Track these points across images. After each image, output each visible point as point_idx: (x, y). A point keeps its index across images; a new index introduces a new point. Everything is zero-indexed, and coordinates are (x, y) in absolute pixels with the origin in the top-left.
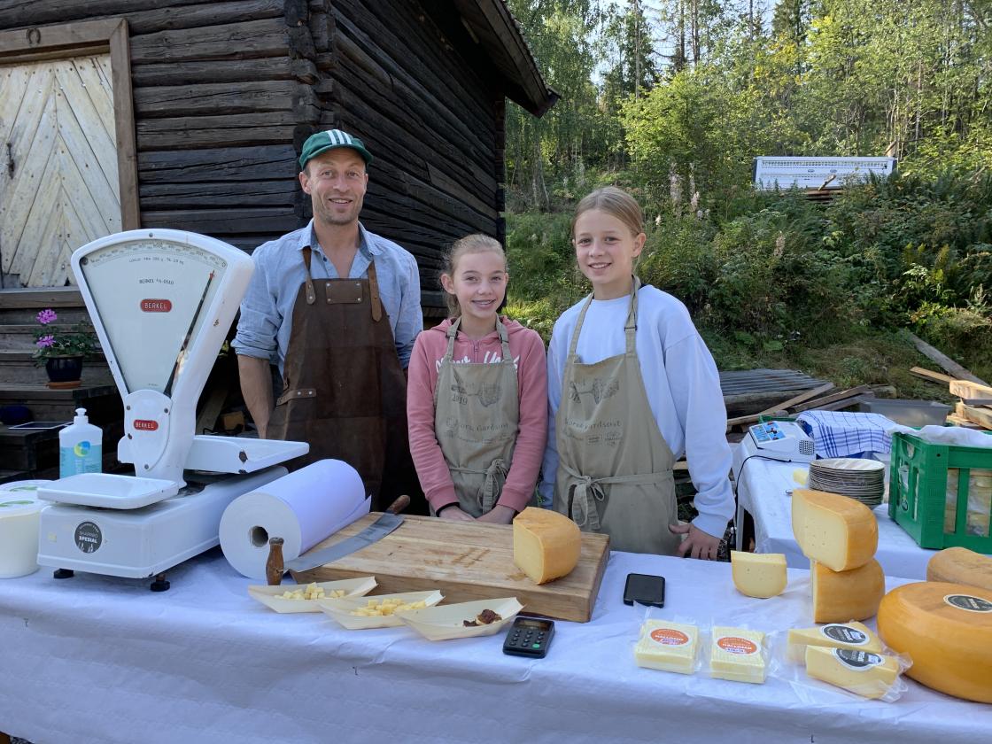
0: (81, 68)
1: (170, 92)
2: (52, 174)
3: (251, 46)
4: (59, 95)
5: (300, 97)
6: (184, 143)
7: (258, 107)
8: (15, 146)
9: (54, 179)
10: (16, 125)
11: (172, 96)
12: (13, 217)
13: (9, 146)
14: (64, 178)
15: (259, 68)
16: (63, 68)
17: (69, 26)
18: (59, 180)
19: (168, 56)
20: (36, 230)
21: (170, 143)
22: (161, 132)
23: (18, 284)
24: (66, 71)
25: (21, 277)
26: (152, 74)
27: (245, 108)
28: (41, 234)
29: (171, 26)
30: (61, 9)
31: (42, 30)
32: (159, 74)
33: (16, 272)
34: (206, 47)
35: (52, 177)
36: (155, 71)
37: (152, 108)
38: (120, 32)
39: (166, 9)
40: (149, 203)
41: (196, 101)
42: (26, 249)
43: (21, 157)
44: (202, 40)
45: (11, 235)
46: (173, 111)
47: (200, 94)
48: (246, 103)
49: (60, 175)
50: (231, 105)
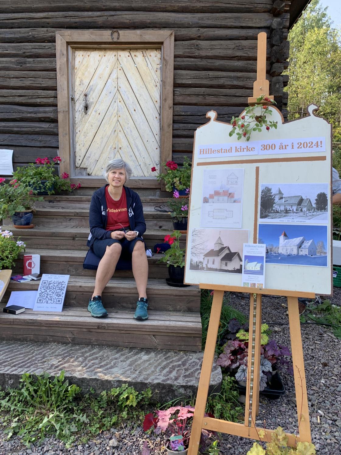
0: (135, 56)
1: (195, 74)
2: (112, 113)
3: (247, 53)
4: (120, 70)
5: (277, 83)
6: (202, 102)
7: (246, 86)
8: (89, 96)
9: (113, 116)
10: (91, 84)
11: (197, 76)
12: (85, 136)
13: (86, 95)
14: (120, 116)
15: (249, 66)
16: (124, 55)
17: (138, 32)
18: (117, 116)
19: (197, 54)
20: (100, 144)
21: (194, 102)
22: (189, 95)
23: (84, 173)
24: (126, 57)
25: (88, 170)
26: (186, 63)
27: (240, 86)
28: (103, 146)
29: (199, 38)
30: (132, 21)
31: (121, 32)
32: (190, 63)
33: (85, 167)
34: (220, 51)
35: (112, 115)
36: (188, 61)
37: (184, 82)
38: (170, 38)
39: (198, 29)
40: (179, 133)
41: (211, 80)
42: (92, 155)
43: (92, 103)
44: (219, 47)
45: (83, 146)
46: (196, 84)
47: (214, 76)
48: (241, 83)
49: (117, 114)
50: (232, 84)
